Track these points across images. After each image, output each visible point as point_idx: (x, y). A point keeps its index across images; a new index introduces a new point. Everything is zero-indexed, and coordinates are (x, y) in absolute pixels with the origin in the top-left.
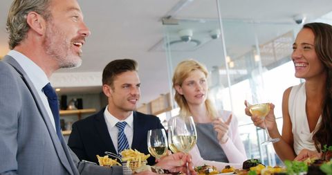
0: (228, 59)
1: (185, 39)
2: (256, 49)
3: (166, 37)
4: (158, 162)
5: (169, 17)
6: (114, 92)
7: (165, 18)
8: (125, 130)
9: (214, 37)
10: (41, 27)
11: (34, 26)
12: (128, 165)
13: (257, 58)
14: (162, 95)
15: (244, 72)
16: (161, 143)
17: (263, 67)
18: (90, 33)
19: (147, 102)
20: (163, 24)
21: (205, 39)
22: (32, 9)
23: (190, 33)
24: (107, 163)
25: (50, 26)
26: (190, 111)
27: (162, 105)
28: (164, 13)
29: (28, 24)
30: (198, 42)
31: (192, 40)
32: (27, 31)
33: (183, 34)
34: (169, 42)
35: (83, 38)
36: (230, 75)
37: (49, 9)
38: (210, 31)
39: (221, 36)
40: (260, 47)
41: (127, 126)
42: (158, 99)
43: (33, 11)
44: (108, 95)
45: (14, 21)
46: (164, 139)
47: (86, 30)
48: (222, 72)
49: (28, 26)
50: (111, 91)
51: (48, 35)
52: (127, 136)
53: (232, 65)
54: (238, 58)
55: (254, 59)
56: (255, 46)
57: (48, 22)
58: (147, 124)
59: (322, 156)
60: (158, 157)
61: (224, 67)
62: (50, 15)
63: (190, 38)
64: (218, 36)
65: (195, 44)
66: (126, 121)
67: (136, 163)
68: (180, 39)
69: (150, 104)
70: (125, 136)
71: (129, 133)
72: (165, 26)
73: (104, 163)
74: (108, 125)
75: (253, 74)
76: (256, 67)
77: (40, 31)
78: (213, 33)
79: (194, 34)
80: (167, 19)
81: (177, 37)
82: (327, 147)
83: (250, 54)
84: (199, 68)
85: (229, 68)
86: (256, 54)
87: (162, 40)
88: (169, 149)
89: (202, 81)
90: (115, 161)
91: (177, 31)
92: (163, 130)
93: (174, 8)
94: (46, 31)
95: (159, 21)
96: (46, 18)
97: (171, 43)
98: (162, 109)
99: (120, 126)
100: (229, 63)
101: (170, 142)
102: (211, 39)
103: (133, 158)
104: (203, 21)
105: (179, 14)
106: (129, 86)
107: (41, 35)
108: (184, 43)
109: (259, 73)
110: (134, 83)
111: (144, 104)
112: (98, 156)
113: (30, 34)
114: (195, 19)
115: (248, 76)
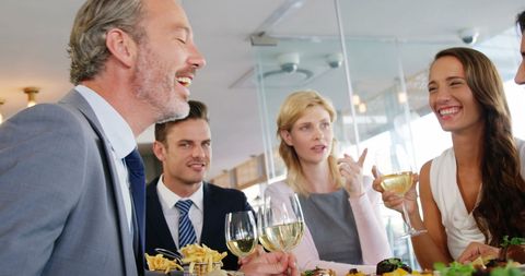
0: (355, 100)
1: (287, 68)
2: (400, 84)
3: (258, 66)
4: (241, 264)
5: (261, 34)
6: (167, 152)
7: (254, 35)
8: (190, 212)
9: (334, 65)
10: (128, 54)
11: (117, 51)
12: (191, 269)
13: (403, 97)
14: (253, 156)
15: (382, 120)
16: (246, 233)
17: (411, 111)
18: (205, 62)
19: (229, 167)
20: (253, 44)
21: (320, 68)
22: (115, 23)
23: (296, 59)
24: (161, 266)
25: (143, 53)
26: (302, 172)
27: (253, 172)
28: (253, 28)
29: (107, 49)
30: (309, 74)
31: (299, 70)
32: (106, 60)
33: (285, 60)
34: (261, 73)
35: (193, 71)
36: (359, 125)
37: (142, 24)
38: (327, 56)
39: (344, 62)
40: (406, 80)
41: (192, 207)
42: (247, 163)
43: (117, 26)
44: (160, 157)
45: (84, 41)
46: (251, 226)
47: (197, 58)
48: (347, 120)
49: (107, 52)
50: (164, 151)
51: (140, 68)
52: (193, 223)
53: (363, 108)
54: (373, 99)
55: (397, 99)
56: (397, 79)
57: (141, 46)
58: (225, 204)
59: (501, 252)
60: (242, 256)
61: (348, 112)
62: (144, 34)
63: (295, 67)
64: (340, 64)
65: (304, 76)
66: (192, 198)
67: (204, 267)
68: (280, 69)
69: (234, 171)
70: (190, 222)
71: (196, 217)
72: (255, 47)
73: (157, 266)
74: (163, 205)
75: (396, 122)
76: (401, 112)
77: (127, 60)
78: (332, 59)
79: (301, 59)
80: (259, 38)
81: (275, 66)
82: (509, 239)
83: (392, 92)
84: (321, 103)
85: (358, 113)
86: (401, 91)
87: (251, 71)
88: (259, 243)
89: (325, 124)
90: (173, 263)
91: (276, 56)
92: (250, 213)
93: (271, 20)
94: (137, 60)
95: (246, 40)
96: (137, 40)
97: (266, 75)
98: (253, 178)
99: (183, 207)
100: (357, 107)
101: (261, 232)
102: (328, 67)
103: (200, 258)
104: (316, 40)
105: (277, 29)
106: (191, 143)
107: (128, 67)
108: (287, 74)
109: (405, 122)
110: (198, 139)
111: (225, 171)
112: (147, 255)
113: (110, 65)
114: (303, 37)
115: (389, 127)
